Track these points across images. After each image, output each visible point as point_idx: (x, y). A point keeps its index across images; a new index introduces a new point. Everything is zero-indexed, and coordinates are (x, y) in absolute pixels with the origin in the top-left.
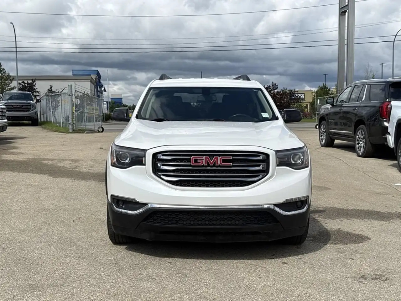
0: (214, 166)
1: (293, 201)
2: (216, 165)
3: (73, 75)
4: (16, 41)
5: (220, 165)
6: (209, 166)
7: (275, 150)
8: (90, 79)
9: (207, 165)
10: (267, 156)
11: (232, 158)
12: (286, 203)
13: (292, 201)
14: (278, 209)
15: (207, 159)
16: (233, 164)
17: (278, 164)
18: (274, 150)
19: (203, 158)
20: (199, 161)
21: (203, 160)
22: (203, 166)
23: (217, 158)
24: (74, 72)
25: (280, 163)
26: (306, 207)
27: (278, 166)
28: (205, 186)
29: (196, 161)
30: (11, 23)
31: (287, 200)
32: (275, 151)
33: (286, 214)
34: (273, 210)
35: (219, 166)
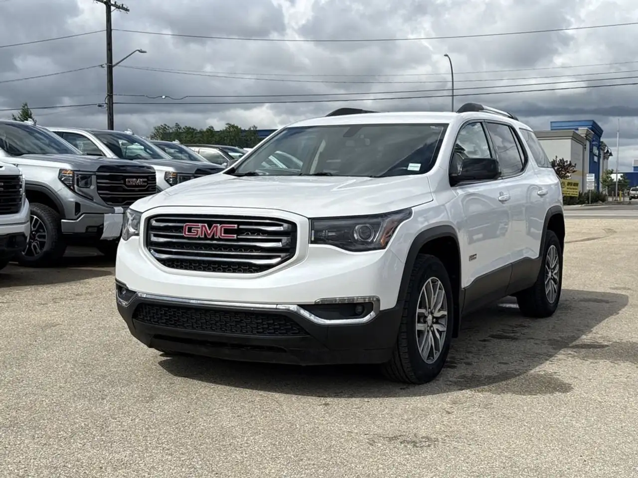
0: (213, 239)
1: (337, 303)
2: (215, 237)
3: (552, 130)
4: (453, 82)
5: (221, 237)
6: (206, 238)
7: (309, 217)
8: (572, 135)
9: (203, 236)
10: (294, 225)
11: (236, 228)
12: (321, 304)
13: (334, 303)
14: (305, 313)
15: (204, 228)
16: (238, 237)
17: (313, 239)
18: (307, 217)
19: (198, 225)
20: (193, 230)
21: (199, 229)
22: (199, 239)
23: (217, 227)
24: (554, 125)
25: (317, 239)
26: (371, 315)
27: (312, 242)
28: (201, 269)
29: (190, 230)
30: (446, 55)
31: (323, 300)
32: (309, 219)
33: (322, 322)
34: (296, 314)
35: (220, 239)
